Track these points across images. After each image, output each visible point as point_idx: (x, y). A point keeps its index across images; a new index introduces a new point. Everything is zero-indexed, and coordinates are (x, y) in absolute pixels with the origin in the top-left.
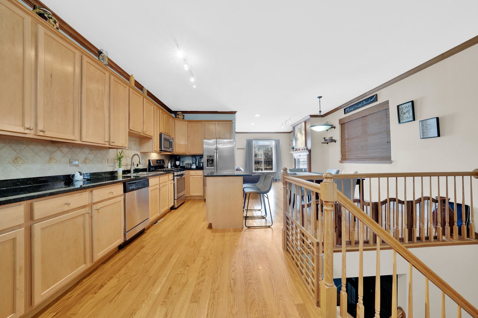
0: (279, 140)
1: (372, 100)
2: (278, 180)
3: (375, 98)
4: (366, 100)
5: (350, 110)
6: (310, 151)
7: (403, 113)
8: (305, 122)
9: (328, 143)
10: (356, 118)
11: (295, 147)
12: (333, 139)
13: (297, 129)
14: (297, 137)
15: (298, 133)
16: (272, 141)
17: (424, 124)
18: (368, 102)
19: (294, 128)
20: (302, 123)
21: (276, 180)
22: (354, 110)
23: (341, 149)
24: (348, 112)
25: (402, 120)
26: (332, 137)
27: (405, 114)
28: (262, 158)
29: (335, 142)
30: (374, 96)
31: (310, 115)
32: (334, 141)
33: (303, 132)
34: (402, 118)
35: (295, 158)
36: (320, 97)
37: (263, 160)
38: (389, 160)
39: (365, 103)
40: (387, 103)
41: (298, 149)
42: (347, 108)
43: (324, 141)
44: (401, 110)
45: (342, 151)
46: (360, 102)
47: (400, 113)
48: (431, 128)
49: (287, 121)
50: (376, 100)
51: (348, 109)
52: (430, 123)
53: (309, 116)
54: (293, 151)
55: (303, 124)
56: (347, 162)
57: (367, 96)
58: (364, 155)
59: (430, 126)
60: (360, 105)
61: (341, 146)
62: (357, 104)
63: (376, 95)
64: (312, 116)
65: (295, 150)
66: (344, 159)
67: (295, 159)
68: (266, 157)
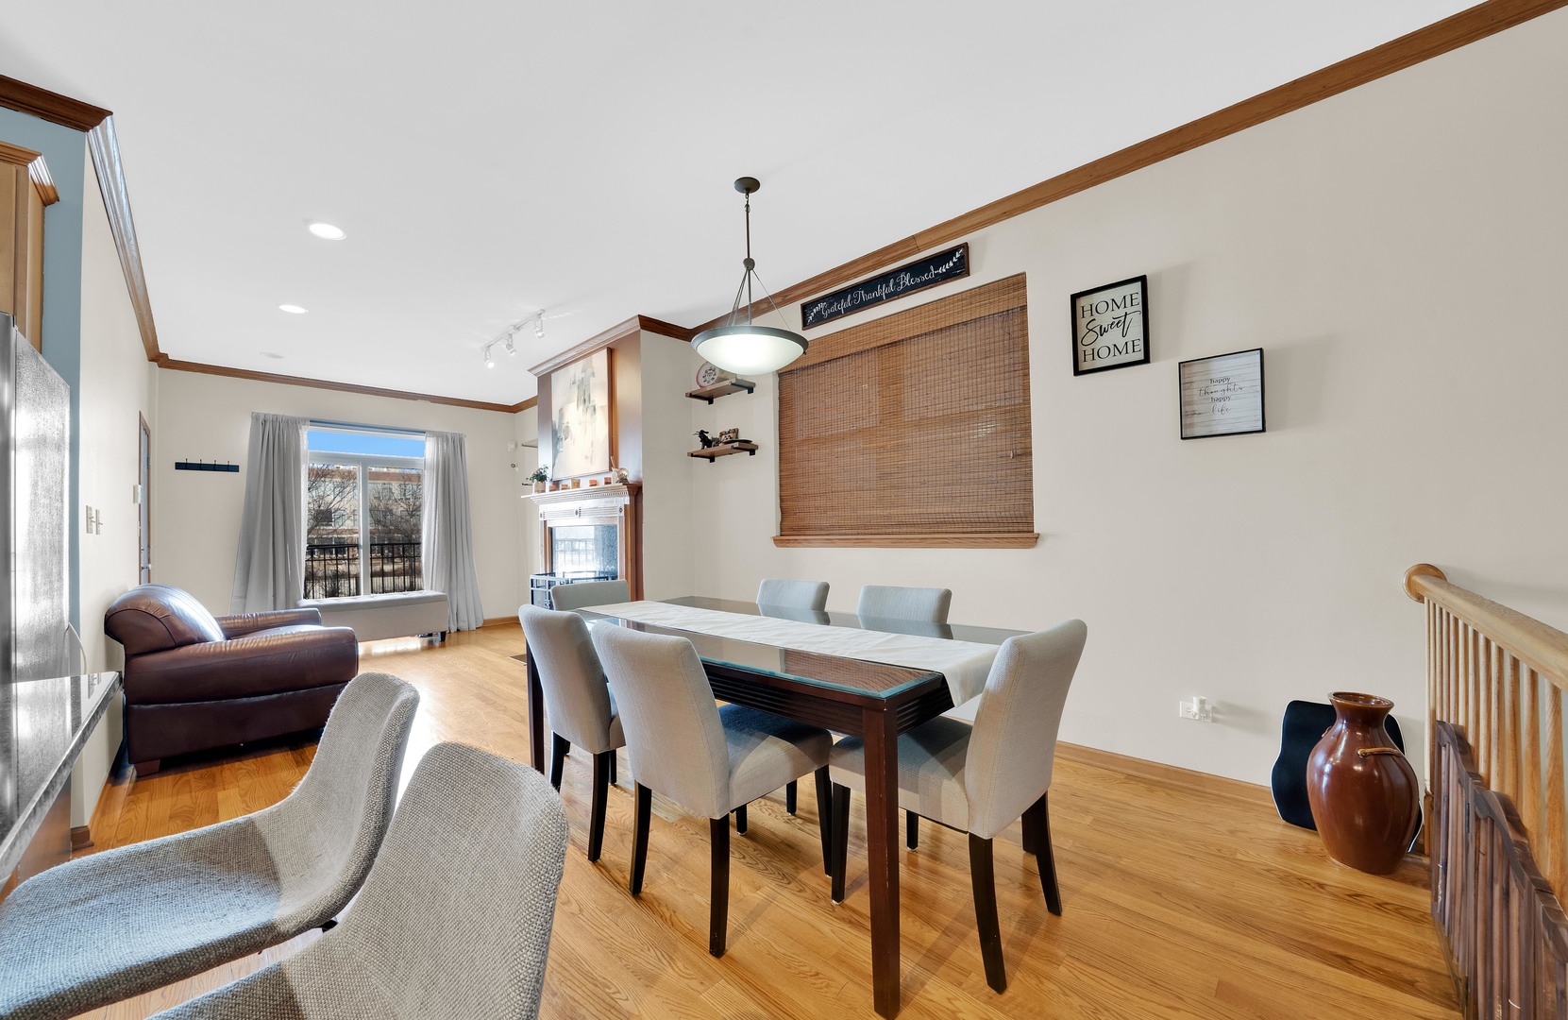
0: (461, 441)
1: (942, 270)
2: (454, 636)
3: (954, 263)
4: (916, 269)
5: (834, 309)
6: (636, 491)
7: (1097, 330)
8: (611, 352)
9: (712, 459)
10: (860, 348)
11: (549, 474)
12: (741, 438)
13: (560, 384)
14: (560, 426)
15: (569, 402)
16: (421, 438)
17: (1194, 379)
18: (925, 278)
19: (545, 381)
20: (594, 356)
21: (443, 634)
22: (850, 311)
23: (781, 485)
24: (820, 320)
25: (1089, 358)
26: (736, 431)
27: (1103, 331)
28: (355, 523)
29: (752, 452)
30: (952, 252)
31: (641, 317)
32: (745, 446)
33: (601, 399)
34: (1089, 352)
35: (549, 525)
36: (749, 185)
37: (361, 538)
38: (1028, 532)
39: (907, 279)
40: (1016, 284)
41: (569, 483)
42: (815, 303)
43: (697, 445)
44: (1087, 314)
45: (784, 493)
46: (884, 278)
47: (1082, 330)
48: (1227, 394)
49: (518, 328)
50: (962, 269)
51: (821, 306)
52: (1224, 375)
53: (637, 322)
54: (538, 492)
55: (600, 360)
56: (809, 543)
57: (919, 250)
58: (894, 511)
59: (1225, 387)
60: (882, 291)
61: (780, 471)
62: (869, 285)
63: (965, 246)
64: (648, 324)
65: (548, 484)
66: (793, 528)
67: (551, 529)
68: (378, 522)
